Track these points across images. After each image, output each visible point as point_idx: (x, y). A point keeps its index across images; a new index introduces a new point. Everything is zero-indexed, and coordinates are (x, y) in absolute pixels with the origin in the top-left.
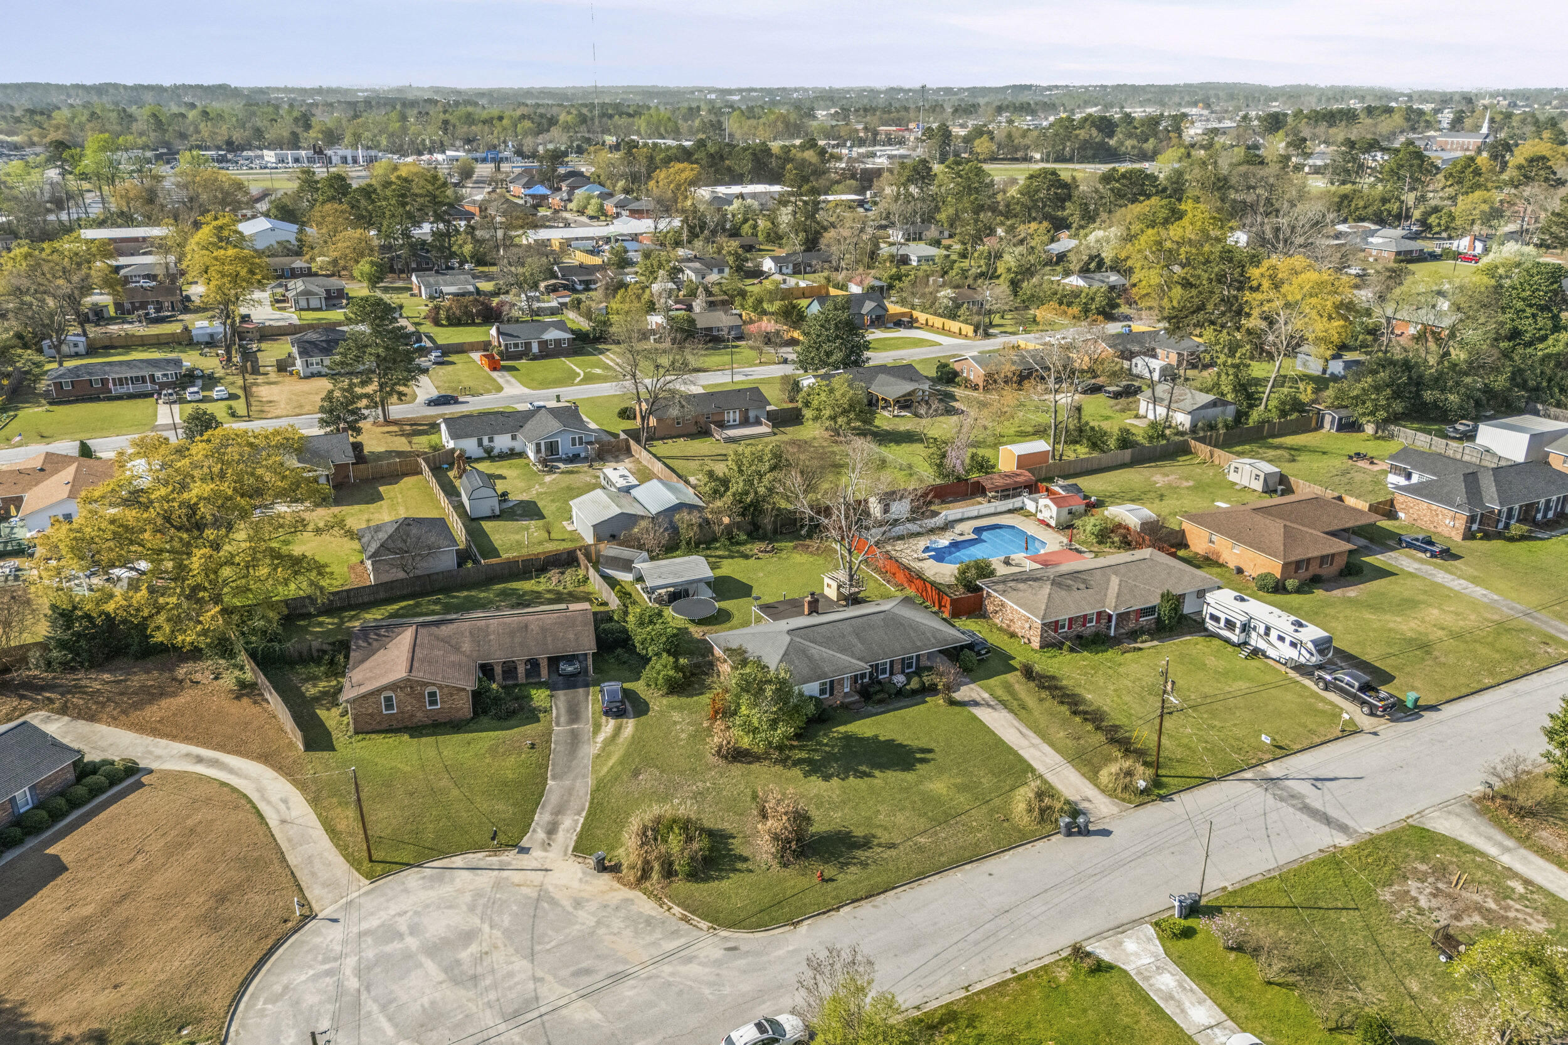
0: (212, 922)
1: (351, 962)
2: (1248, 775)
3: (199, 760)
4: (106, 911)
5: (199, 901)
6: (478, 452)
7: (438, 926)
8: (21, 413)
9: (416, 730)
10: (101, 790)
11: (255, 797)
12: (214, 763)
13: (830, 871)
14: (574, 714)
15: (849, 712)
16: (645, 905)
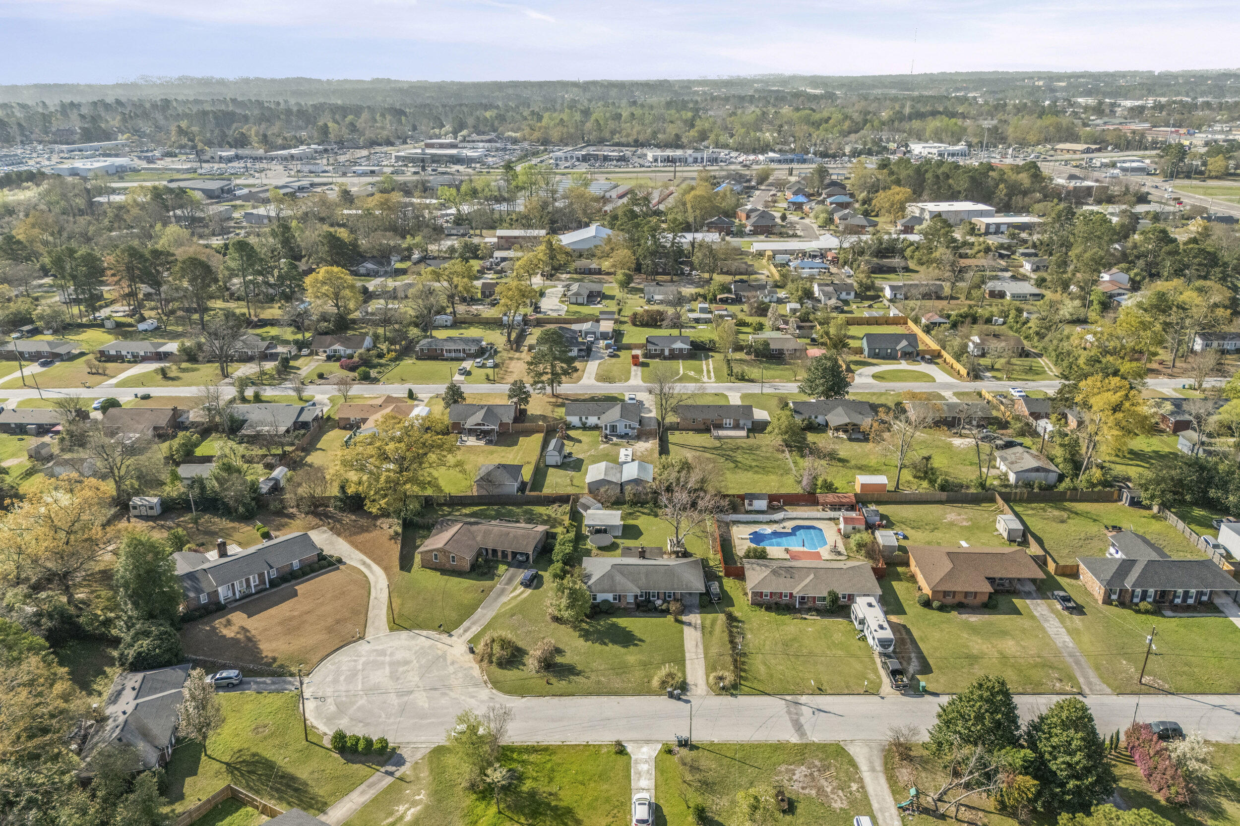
0: (330, 630)
1: (363, 659)
2: (788, 698)
3: (364, 563)
4: (300, 616)
5: (330, 621)
6: (578, 424)
7: (399, 656)
8: (402, 363)
9: (444, 571)
10: (324, 567)
11: (372, 584)
12: (368, 567)
13: (553, 680)
14: (510, 581)
15: (626, 612)
16: (476, 671)
